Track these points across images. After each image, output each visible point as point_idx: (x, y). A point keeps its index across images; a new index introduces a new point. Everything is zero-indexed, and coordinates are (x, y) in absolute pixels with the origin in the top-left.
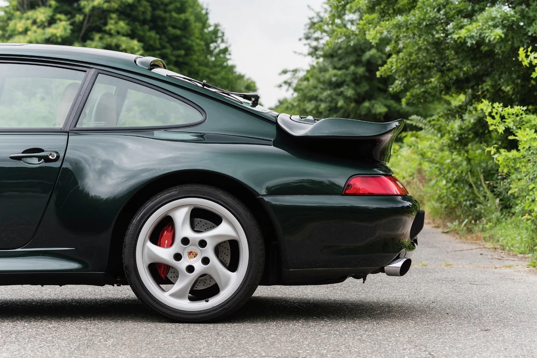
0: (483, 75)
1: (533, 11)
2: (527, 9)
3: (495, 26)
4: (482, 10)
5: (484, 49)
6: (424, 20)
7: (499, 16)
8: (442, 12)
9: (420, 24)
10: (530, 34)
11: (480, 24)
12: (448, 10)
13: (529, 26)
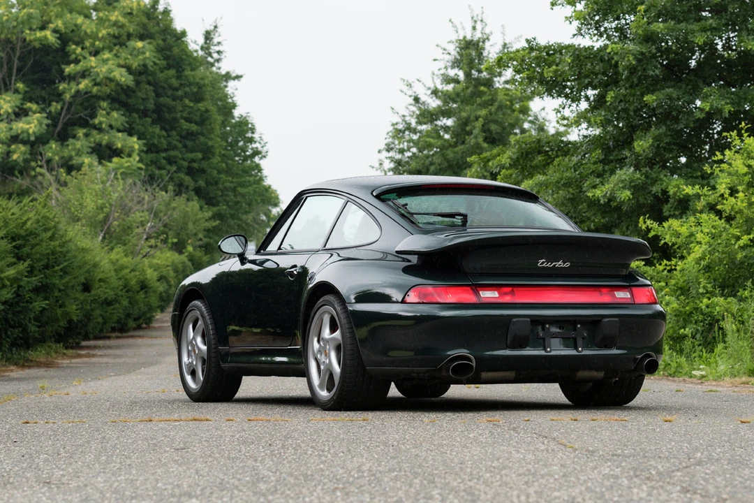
0: (612, 226)
1: (655, 172)
2: (650, 171)
3: (624, 188)
4: (613, 172)
5: (614, 204)
6: (562, 179)
7: (627, 178)
8: (577, 173)
9: (558, 182)
10: (653, 192)
11: (612, 186)
12: (582, 171)
13: (652, 186)
